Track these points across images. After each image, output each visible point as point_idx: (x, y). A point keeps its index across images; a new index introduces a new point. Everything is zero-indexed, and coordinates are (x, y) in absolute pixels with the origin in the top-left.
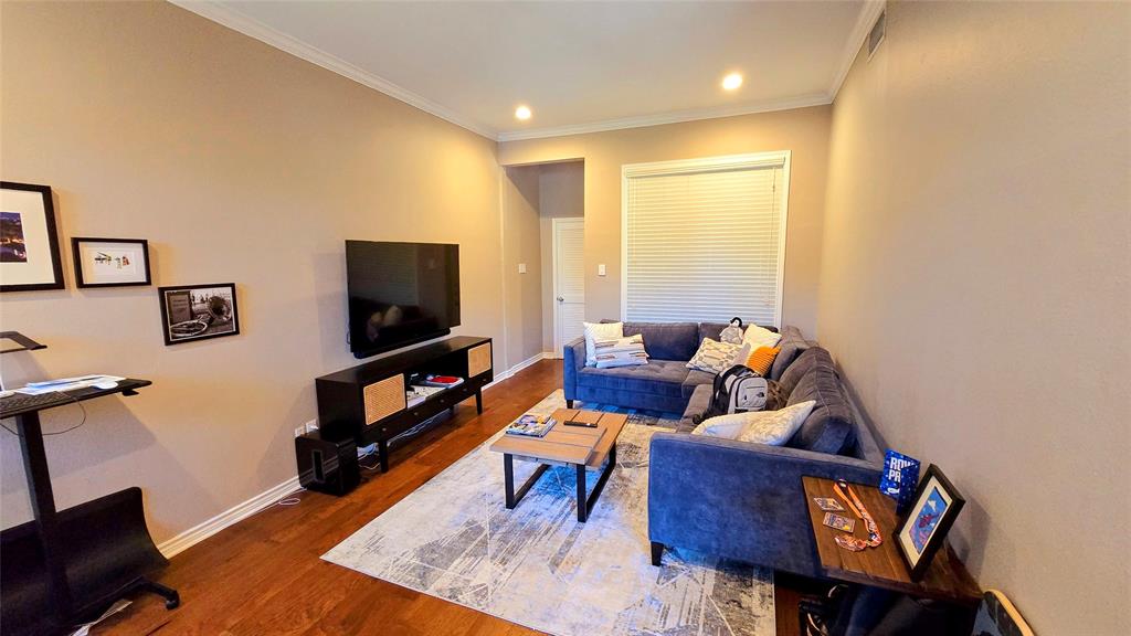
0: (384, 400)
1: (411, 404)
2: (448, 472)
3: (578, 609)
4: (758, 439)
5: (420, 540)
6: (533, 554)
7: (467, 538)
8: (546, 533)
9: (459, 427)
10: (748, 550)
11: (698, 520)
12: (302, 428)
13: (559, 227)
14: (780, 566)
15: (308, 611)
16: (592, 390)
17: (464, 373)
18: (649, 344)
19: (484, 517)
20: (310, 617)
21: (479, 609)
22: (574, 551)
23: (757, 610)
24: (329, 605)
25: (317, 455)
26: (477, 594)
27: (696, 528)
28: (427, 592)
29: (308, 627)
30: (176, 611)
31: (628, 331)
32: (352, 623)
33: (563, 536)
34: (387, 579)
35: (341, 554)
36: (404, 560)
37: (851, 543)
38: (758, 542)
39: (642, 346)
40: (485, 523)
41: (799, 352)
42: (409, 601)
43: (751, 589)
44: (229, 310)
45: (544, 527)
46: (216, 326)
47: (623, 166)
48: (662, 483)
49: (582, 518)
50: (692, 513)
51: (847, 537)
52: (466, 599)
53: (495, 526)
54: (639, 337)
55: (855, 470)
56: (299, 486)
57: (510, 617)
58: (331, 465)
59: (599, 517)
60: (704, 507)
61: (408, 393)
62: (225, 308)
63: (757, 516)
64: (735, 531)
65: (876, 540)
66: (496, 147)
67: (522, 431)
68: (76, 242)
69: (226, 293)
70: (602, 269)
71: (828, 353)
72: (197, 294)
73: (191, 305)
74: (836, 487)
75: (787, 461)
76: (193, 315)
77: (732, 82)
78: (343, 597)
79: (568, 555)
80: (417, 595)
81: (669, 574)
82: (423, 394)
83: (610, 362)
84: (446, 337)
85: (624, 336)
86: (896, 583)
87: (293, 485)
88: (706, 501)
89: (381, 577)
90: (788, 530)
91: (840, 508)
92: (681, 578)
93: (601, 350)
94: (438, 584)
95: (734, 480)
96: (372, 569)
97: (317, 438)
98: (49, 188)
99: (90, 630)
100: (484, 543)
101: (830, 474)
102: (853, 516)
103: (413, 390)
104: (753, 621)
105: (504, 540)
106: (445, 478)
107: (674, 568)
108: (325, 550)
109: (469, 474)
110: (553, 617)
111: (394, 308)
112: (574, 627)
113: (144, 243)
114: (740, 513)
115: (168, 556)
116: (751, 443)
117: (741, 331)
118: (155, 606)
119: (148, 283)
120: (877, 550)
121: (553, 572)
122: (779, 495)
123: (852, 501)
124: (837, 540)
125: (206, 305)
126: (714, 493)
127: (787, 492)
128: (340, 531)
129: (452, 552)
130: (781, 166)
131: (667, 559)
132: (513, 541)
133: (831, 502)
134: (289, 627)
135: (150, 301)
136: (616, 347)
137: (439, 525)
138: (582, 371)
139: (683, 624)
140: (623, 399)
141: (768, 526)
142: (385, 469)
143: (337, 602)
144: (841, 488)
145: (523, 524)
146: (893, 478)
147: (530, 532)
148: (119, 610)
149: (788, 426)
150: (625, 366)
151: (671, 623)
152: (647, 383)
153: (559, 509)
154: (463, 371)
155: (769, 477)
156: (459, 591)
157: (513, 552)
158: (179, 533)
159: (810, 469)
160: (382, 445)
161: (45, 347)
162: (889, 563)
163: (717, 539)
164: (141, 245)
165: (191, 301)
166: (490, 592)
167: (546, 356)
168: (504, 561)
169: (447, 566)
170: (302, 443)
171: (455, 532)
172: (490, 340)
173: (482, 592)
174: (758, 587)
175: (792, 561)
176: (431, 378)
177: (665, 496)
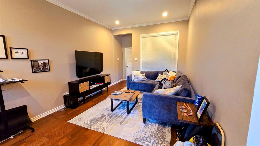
0: (84, 87)
1: (91, 89)
2: (99, 104)
3: (125, 133)
4: (167, 94)
5: (91, 118)
6: (117, 121)
7: (102, 118)
8: (120, 116)
9: (102, 94)
10: (165, 119)
11: (154, 112)
12: (65, 93)
13: (127, 50)
14: (172, 123)
15: (63, 133)
16: (133, 86)
17: (104, 82)
18: (146, 76)
19: (106, 113)
20: (64, 134)
21: (103, 132)
22: (126, 120)
23: (167, 133)
24: (68, 131)
25: (68, 99)
26: (102, 129)
27: (153, 114)
28: (91, 129)
29: (63, 136)
30: (34, 133)
31: (142, 73)
32: (73, 135)
33: (124, 117)
34: (82, 126)
35: (72, 121)
36: (87, 122)
37: (185, 115)
38: (167, 117)
39: (145, 76)
40: (106, 115)
41: (180, 76)
42: (87, 131)
43: (166, 129)
44: (47, 66)
45: (119, 115)
46: (44, 69)
47: (141, 35)
48: (145, 104)
49: (128, 113)
50: (152, 111)
51: (185, 113)
52: (100, 130)
53: (108, 115)
54: (144, 74)
55: (189, 100)
56: (65, 107)
57: (110, 134)
58: (72, 103)
59: (132, 113)
60: (155, 109)
61: (90, 86)
62: (46, 65)
63: (167, 111)
64: (162, 115)
65: (191, 114)
66: (112, 31)
67: (115, 94)
68: (11, 48)
69: (47, 62)
70: (136, 59)
71: (187, 76)
72: (40, 62)
73: (38, 64)
74: (184, 104)
75: (174, 98)
76: (39, 66)
77: (165, 14)
78: (72, 130)
79: (124, 121)
80: (89, 129)
81: (147, 125)
82: (94, 86)
83: (137, 80)
84: (100, 74)
85: (141, 74)
86: (195, 123)
87: (63, 106)
88: (155, 108)
89: (81, 126)
90: (174, 114)
91: (184, 108)
92: (150, 126)
93: (135, 77)
94: (94, 127)
95: (162, 103)
96: (79, 124)
97: (69, 96)
98: (4, 36)
99: (14, 136)
100: (105, 119)
101: (183, 101)
102: (187, 109)
103: (91, 86)
104: (166, 135)
105: (110, 118)
106: (98, 105)
107: (148, 124)
108: (69, 120)
109: (104, 104)
110: (119, 134)
111: (88, 68)
112: (124, 136)
113: (27, 49)
114: (163, 111)
115: (33, 121)
116: (166, 94)
117: (168, 72)
118: (29, 132)
119: (28, 58)
120: (191, 116)
121: (120, 125)
122: (172, 106)
123: (188, 106)
124: (182, 114)
125: (42, 64)
126: (157, 106)
127: (174, 105)
128: (73, 116)
129: (98, 121)
130: (177, 34)
131: (147, 122)
132: (112, 118)
133: (182, 106)
134: (59, 136)
135: (29, 63)
136: (139, 76)
137: (95, 115)
138: (131, 82)
139: (149, 136)
140: (140, 88)
141: (170, 114)
142: (84, 103)
143: (70, 131)
144: (185, 104)
145: (115, 115)
146: (197, 101)
147: (116, 116)
148: (21, 132)
149: (174, 91)
150: (141, 81)
151: (147, 136)
152: (146, 84)
153: (123, 112)
154: (103, 82)
155: (169, 102)
156: (99, 129)
157: (112, 120)
158: (36, 116)
159: (179, 100)
160: (84, 98)
161: (3, 71)
162: (194, 119)
163: (158, 117)
164: (26, 50)
165: (38, 63)
166: (106, 129)
167: (124, 79)
168: (109, 122)
169: (96, 123)
170: (65, 97)
171: (99, 117)
172: (110, 75)
173: (104, 129)
174: (168, 128)
175: (175, 122)
176: (96, 83)
177: (146, 107)
